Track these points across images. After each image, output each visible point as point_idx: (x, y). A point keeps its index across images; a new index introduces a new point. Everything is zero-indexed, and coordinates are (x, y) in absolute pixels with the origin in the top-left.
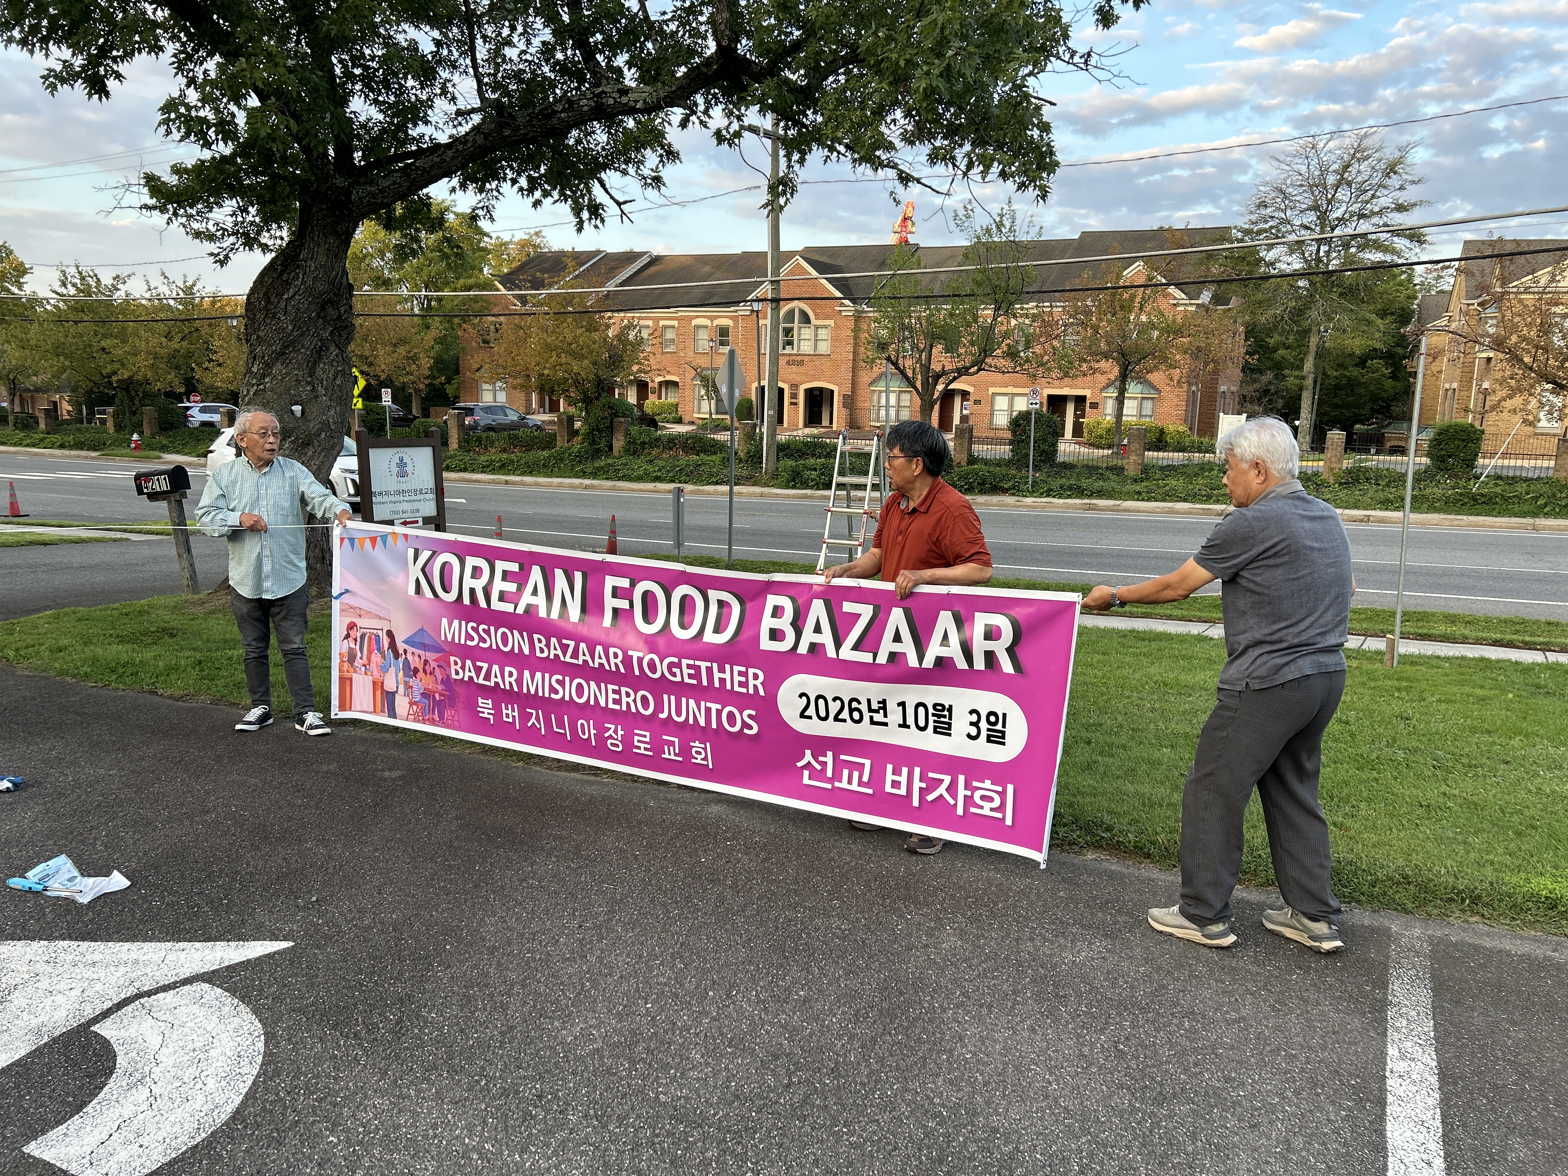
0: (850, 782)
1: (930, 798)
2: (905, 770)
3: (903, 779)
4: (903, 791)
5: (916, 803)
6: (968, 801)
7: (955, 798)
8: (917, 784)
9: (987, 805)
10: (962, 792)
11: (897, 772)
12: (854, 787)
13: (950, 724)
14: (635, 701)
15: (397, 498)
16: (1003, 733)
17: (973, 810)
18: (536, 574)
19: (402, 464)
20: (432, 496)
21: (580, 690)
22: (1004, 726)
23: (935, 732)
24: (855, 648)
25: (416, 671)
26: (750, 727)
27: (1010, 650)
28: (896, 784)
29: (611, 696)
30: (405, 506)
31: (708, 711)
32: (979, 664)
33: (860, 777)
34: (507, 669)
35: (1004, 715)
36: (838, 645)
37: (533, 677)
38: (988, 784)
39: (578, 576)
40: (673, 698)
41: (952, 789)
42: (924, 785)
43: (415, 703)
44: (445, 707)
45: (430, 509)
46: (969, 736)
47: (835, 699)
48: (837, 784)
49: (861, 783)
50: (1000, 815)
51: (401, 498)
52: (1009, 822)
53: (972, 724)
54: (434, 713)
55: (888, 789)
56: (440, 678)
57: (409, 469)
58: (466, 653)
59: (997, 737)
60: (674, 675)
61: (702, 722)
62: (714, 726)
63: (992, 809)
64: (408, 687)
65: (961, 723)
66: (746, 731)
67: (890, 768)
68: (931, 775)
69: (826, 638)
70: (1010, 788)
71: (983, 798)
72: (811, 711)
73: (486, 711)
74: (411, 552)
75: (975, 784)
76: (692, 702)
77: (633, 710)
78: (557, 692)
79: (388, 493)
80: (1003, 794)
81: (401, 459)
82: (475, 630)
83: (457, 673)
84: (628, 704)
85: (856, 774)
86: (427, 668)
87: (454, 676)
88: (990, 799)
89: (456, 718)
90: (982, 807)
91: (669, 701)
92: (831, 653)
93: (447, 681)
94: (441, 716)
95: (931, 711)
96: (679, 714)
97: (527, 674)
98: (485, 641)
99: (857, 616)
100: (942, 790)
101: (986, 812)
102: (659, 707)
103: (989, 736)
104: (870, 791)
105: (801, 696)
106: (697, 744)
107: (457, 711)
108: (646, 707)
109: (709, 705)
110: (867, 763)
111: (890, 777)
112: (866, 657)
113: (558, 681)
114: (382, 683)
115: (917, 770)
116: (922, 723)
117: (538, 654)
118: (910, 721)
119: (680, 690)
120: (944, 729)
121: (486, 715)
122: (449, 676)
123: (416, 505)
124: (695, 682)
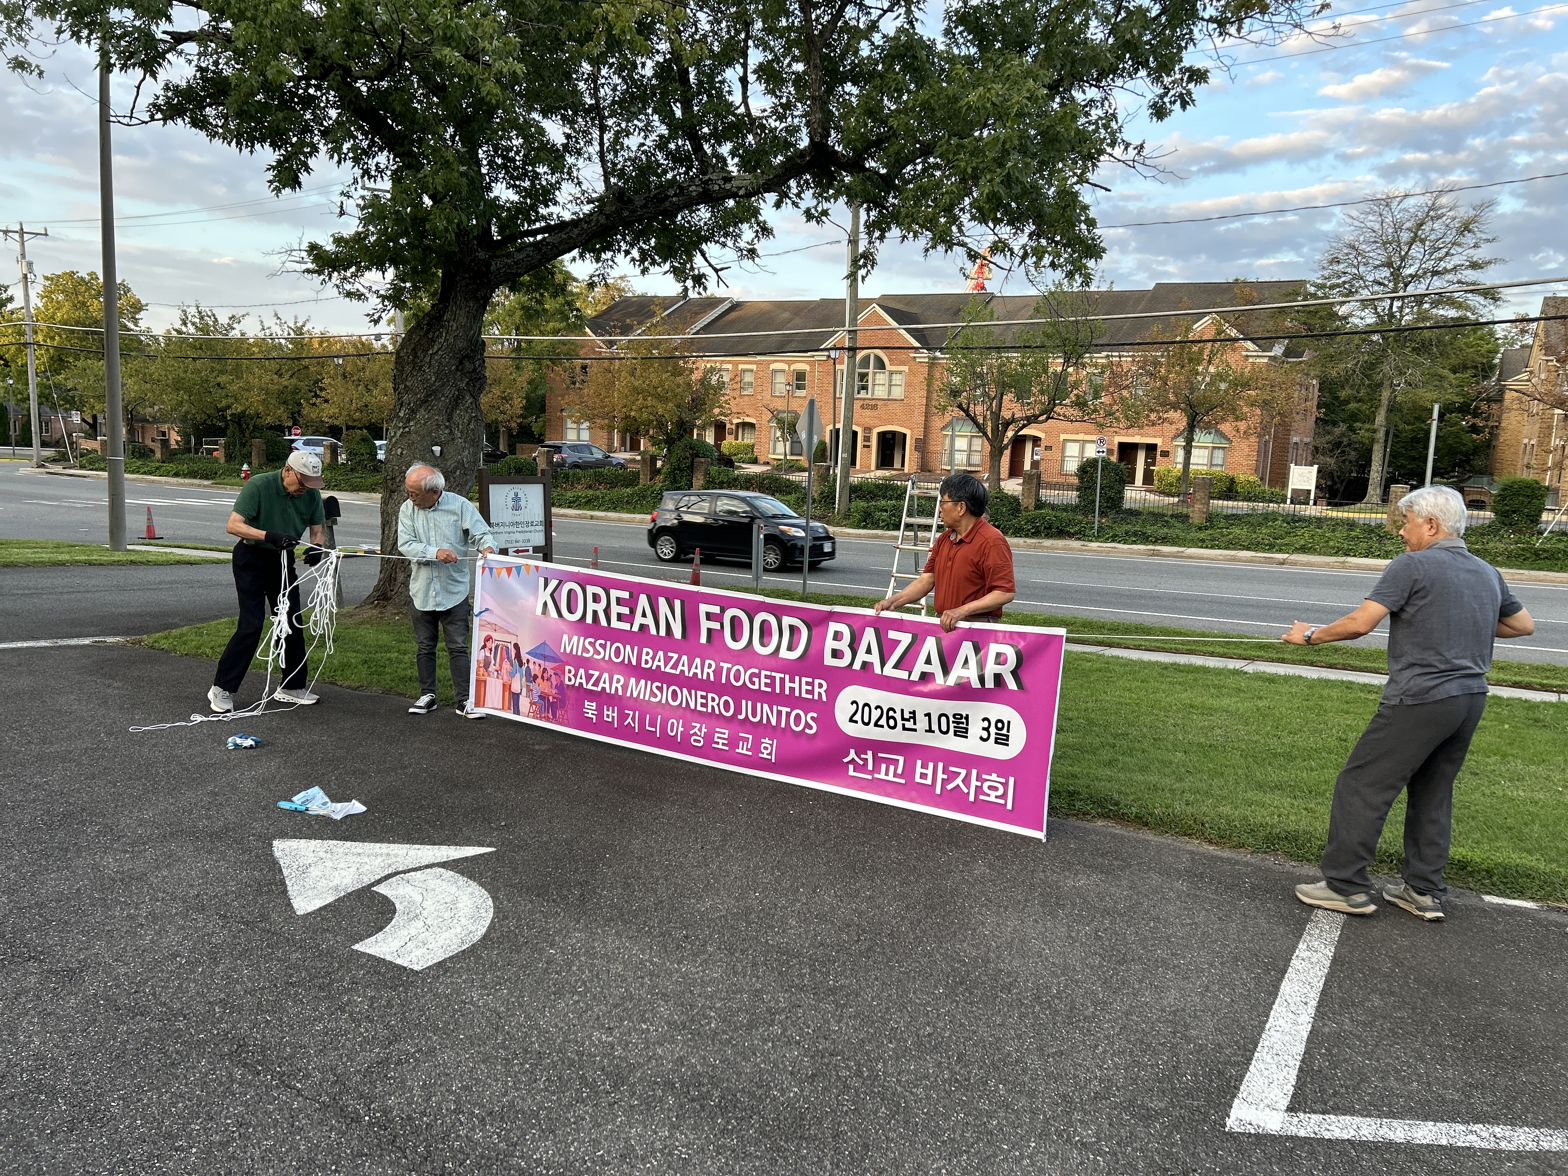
0: (887, 774)
1: (949, 787)
2: (931, 765)
3: (929, 772)
4: (929, 782)
5: (938, 791)
6: (978, 790)
7: (968, 787)
8: (940, 776)
9: (993, 794)
10: (974, 783)
11: (924, 766)
12: (890, 778)
13: (967, 729)
14: (718, 705)
15: (512, 529)
16: (1007, 736)
17: (981, 797)
18: (643, 600)
19: (516, 499)
20: (542, 528)
21: (675, 695)
22: (1008, 731)
23: (955, 735)
24: (896, 666)
25: (536, 677)
26: (811, 728)
27: (1014, 673)
28: (923, 776)
29: (700, 700)
30: (519, 536)
31: (779, 713)
32: (990, 684)
33: (895, 770)
34: (616, 677)
35: (1009, 723)
36: (883, 664)
37: (637, 683)
38: (994, 777)
39: (677, 603)
40: (750, 703)
41: (967, 781)
42: (945, 777)
43: (534, 703)
44: (557, 708)
45: (539, 539)
46: (982, 738)
47: (877, 708)
48: (876, 776)
49: (895, 775)
50: (1002, 802)
51: (515, 529)
52: (1009, 807)
53: (984, 729)
54: (549, 712)
55: (917, 779)
56: (554, 683)
57: (523, 503)
58: (581, 662)
59: (1003, 740)
60: (753, 683)
61: (774, 722)
62: (783, 725)
63: (997, 797)
64: (529, 690)
65: (976, 729)
66: (807, 731)
67: (919, 762)
68: (951, 769)
69: (874, 658)
70: (1012, 780)
71: (990, 788)
72: (857, 717)
73: (590, 711)
74: (542, 581)
75: (984, 776)
76: (766, 706)
77: (717, 712)
78: (656, 696)
79: (503, 524)
80: (1005, 785)
81: (516, 494)
82: (592, 644)
83: (570, 680)
84: (713, 707)
85: (892, 768)
86: (545, 675)
87: (567, 682)
88: (996, 789)
89: (565, 717)
90: (989, 795)
91: (746, 706)
92: (877, 670)
93: (561, 687)
94: (554, 715)
95: (951, 719)
96: (754, 715)
97: (633, 680)
98: (599, 653)
99: (898, 642)
100: (959, 781)
101: (992, 799)
102: (738, 710)
103: (996, 739)
104: (903, 781)
105: (853, 703)
106: (767, 740)
107: (567, 712)
108: (727, 710)
109: (780, 708)
110: (901, 759)
111: (919, 770)
112: (903, 675)
113: (657, 687)
114: (510, 686)
115: (941, 765)
116: (944, 729)
117: (643, 665)
118: (935, 727)
119: (757, 696)
120: (961, 732)
121: (590, 715)
122: (562, 682)
123: (527, 536)
124: (769, 690)
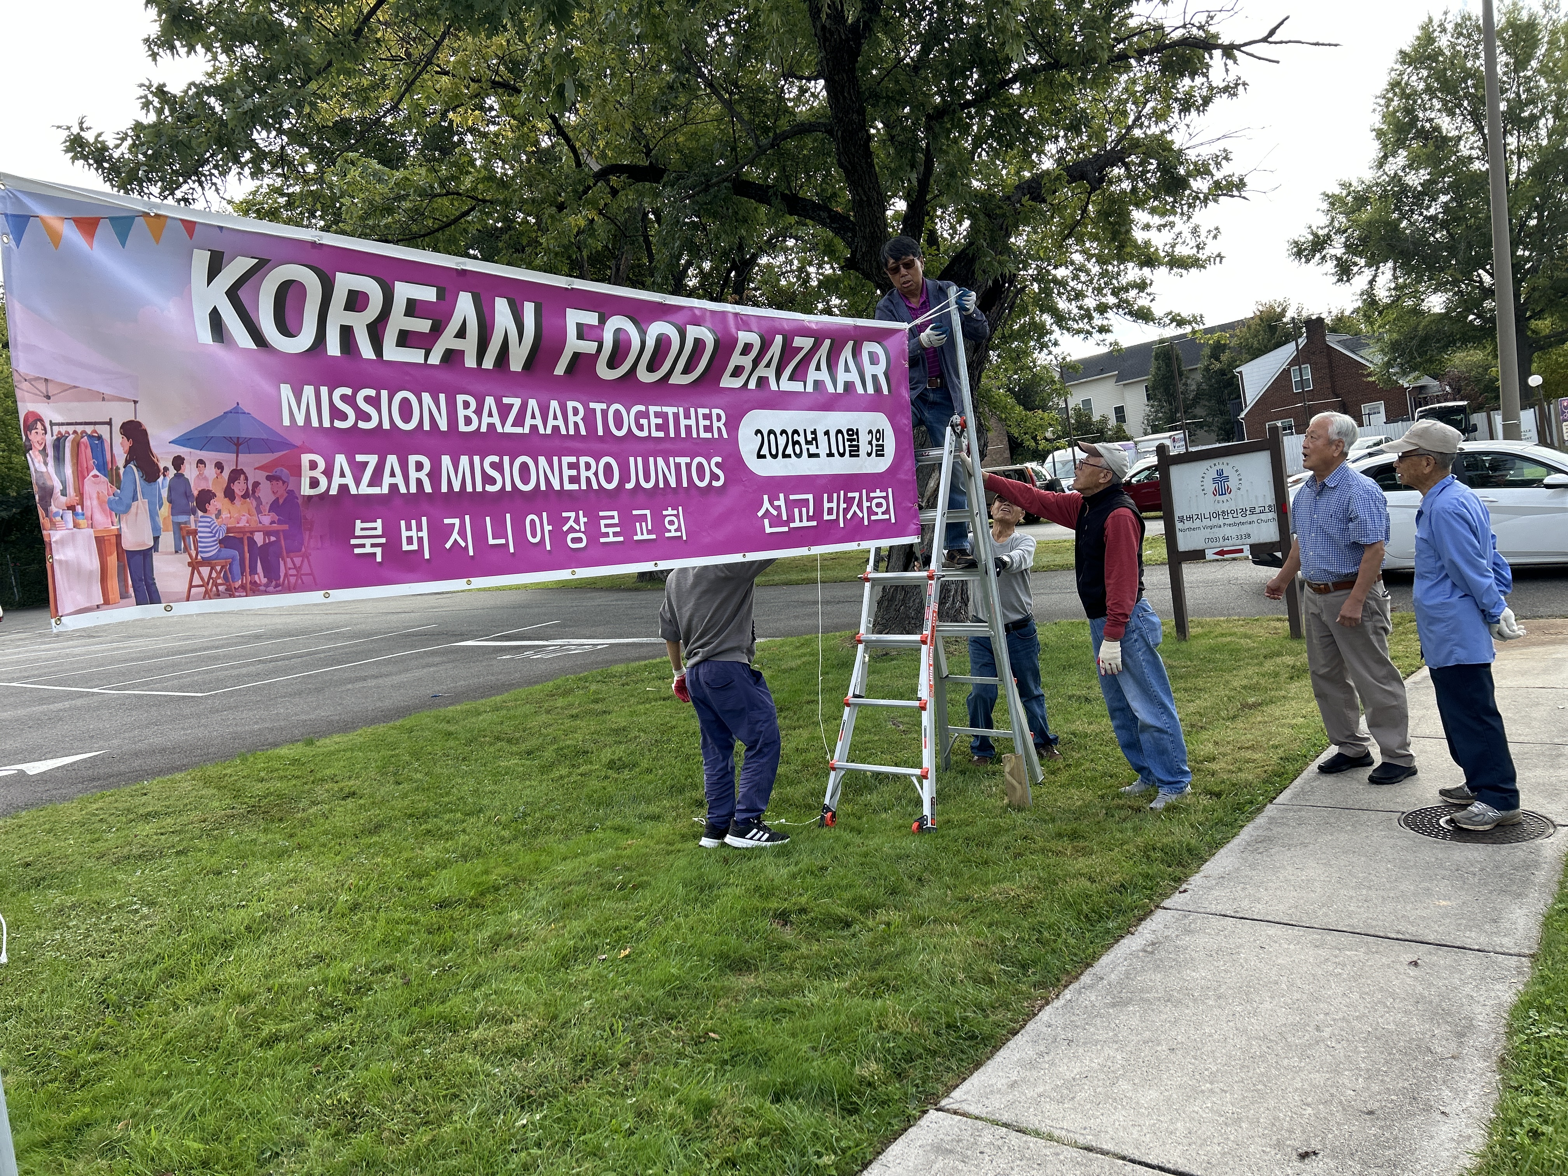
4: (835, 516)
6: (869, 511)
7: (862, 511)
9: (880, 510)
10: (865, 505)
11: (830, 499)
13: (857, 446)
14: (596, 474)
17: (873, 518)
21: (525, 472)
24: (791, 378)
25: (206, 496)
27: (885, 374)
28: (830, 511)
29: (567, 473)
31: (678, 466)
33: (808, 512)
37: (456, 466)
38: (878, 492)
39: (530, 308)
40: (639, 459)
41: (860, 504)
43: (206, 562)
44: (279, 555)
47: (781, 433)
48: (791, 525)
49: (808, 518)
50: (887, 516)
52: (894, 519)
54: (253, 571)
55: (826, 516)
56: (268, 499)
59: (881, 451)
60: (641, 428)
61: (673, 483)
63: (882, 513)
64: (183, 534)
66: (714, 483)
67: (825, 497)
70: (890, 491)
71: (877, 505)
72: (765, 449)
73: (368, 542)
75: (872, 495)
76: (660, 460)
77: (595, 486)
78: (493, 481)
80: (887, 498)
82: (349, 400)
83: (314, 484)
84: (588, 480)
85: (804, 510)
86: (238, 486)
87: (307, 490)
88: (881, 505)
89: (306, 569)
90: (877, 514)
91: (635, 466)
94: (271, 572)
96: (647, 477)
97: (446, 460)
100: (855, 507)
101: (879, 516)
102: (625, 477)
104: (814, 523)
105: (756, 433)
106: (670, 511)
107: (306, 556)
108: (609, 480)
109: (678, 460)
111: (826, 505)
112: (797, 386)
113: (493, 465)
114: (119, 537)
116: (841, 450)
117: (462, 428)
119: (648, 447)
121: (368, 550)
122: (293, 494)
124: (662, 434)
